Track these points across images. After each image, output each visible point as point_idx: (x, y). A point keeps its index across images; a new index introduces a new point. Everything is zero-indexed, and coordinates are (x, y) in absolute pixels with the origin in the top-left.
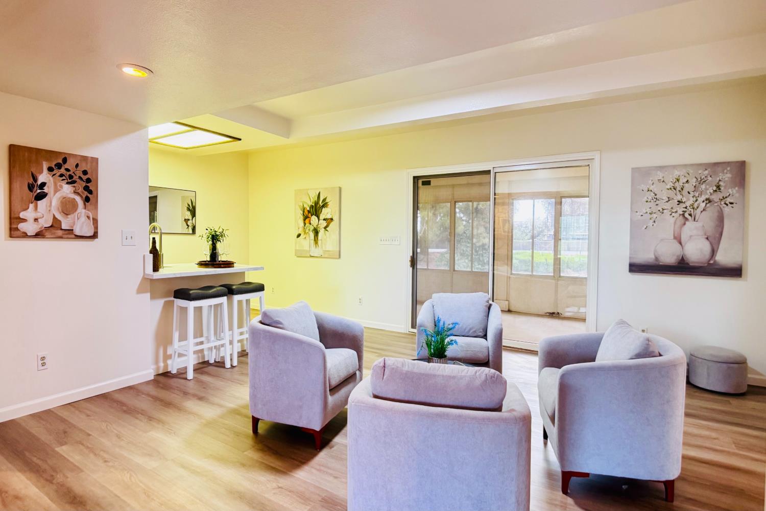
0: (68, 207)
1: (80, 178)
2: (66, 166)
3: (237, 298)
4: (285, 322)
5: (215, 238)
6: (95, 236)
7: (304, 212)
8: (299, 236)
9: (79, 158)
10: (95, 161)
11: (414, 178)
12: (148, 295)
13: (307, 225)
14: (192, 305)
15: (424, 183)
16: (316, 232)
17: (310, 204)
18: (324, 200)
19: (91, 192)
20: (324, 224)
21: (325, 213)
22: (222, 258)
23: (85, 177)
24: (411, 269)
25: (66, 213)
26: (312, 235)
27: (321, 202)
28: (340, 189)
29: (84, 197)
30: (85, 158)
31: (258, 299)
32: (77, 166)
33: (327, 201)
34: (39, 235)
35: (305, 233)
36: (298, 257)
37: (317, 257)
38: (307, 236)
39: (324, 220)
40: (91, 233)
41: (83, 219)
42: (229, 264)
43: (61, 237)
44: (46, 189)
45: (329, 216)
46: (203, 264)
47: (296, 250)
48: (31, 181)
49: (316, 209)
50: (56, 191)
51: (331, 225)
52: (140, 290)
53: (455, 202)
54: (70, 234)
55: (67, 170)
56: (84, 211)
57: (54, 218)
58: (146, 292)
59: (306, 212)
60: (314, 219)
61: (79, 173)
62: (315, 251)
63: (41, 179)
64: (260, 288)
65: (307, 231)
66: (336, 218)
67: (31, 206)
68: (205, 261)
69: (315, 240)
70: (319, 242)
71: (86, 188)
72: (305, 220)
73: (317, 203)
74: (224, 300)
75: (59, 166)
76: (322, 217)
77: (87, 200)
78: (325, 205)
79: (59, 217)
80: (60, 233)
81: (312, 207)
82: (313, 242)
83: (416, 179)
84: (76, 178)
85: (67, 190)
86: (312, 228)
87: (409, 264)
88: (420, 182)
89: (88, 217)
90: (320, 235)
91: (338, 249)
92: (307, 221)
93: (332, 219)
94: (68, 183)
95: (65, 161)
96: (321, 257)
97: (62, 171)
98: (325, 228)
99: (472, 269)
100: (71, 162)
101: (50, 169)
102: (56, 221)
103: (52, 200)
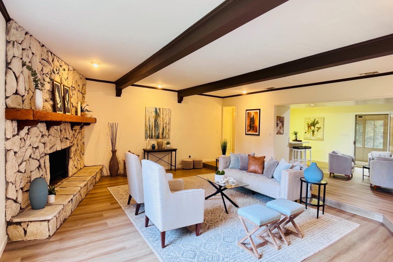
4: (338, 153)
5: (296, 134)
6: (283, 134)
7: (308, 125)
8: (306, 133)
10: (283, 117)
11: (356, 115)
12: (289, 147)
13: (310, 129)
14: (299, 150)
15: (359, 117)
16: (313, 132)
17: (311, 122)
18: (317, 121)
20: (317, 129)
21: (317, 126)
22: (298, 139)
24: (354, 145)
26: (311, 133)
27: (315, 122)
28: (324, 118)
31: (309, 151)
33: (318, 122)
35: (308, 132)
36: (305, 139)
37: (313, 140)
38: (309, 133)
39: (317, 128)
42: (301, 141)
43: (279, 134)
45: (319, 127)
46: (294, 141)
47: (304, 137)
49: (313, 124)
51: (320, 130)
52: (287, 146)
53: (366, 120)
59: (309, 125)
60: (313, 128)
61: (282, 120)
62: (312, 138)
64: (310, 148)
65: (309, 131)
66: (322, 127)
69: (313, 134)
70: (315, 135)
72: (308, 128)
73: (314, 122)
74: (304, 150)
76: (316, 127)
77: (283, 126)
78: (317, 123)
79: (279, 130)
81: (312, 123)
82: (312, 135)
83: (356, 116)
86: (312, 130)
87: (353, 143)
88: (358, 116)
90: (315, 133)
91: (323, 138)
92: (309, 128)
93: (320, 128)
96: (315, 140)
97: (280, 120)
98: (317, 130)
99: (374, 147)
100: (281, 118)
101: (279, 120)
102: (279, 131)
103: (279, 126)
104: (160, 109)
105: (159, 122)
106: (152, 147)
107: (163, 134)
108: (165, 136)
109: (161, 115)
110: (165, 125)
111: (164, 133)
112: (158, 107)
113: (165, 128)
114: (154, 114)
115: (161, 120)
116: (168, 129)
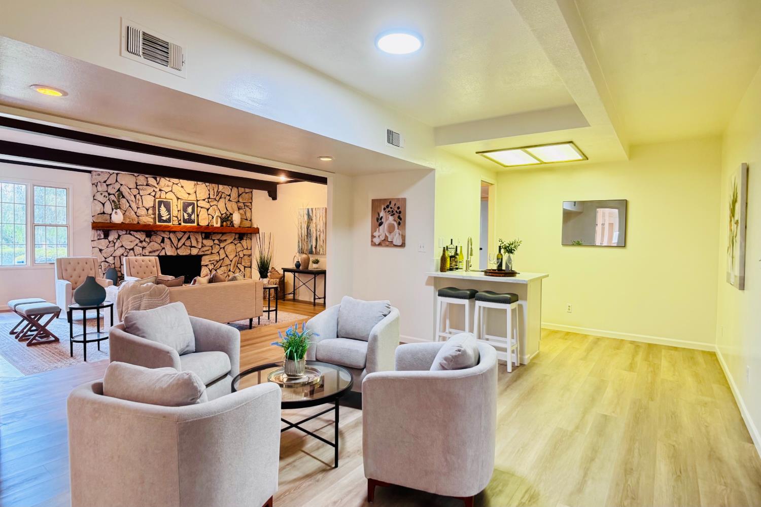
0: (391, 229)
1: (396, 211)
2: (391, 206)
3: (478, 303)
6: (403, 245)
9: (396, 200)
10: (404, 200)
12: (432, 287)
19: (401, 219)
23: (398, 211)
25: (390, 233)
29: (398, 222)
30: (398, 200)
32: (395, 205)
34: (380, 245)
40: (400, 244)
41: (397, 235)
43: (387, 246)
44: (383, 220)
46: (487, 272)
48: (378, 216)
50: (386, 221)
52: (428, 284)
54: (391, 244)
55: (391, 208)
56: (397, 230)
57: (386, 235)
58: (431, 285)
61: (396, 209)
62: (732, 276)
63: (381, 215)
67: (378, 229)
68: (490, 270)
71: (399, 218)
74: (466, 302)
75: (388, 207)
77: (399, 224)
79: (387, 234)
80: (387, 243)
84: (395, 212)
85: (391, 218)
89: (399, 234)
91: (739, 274)
94: (391, 215)
95: (390, 203)
96: (734, 286)
97: (389, 209)
100: (393, 203)
101: (384, 209)
102: (386, 237)
103: (385, 226)
104: (312, 210)
105: (311, 230)
106: (296, 265)
107: (316, 248)
108: (318, 250)
109: (314, 218)
110: (318, 233)
111: (318, 247)
112: (310, 208)
113: (318, 239)
114: (306, 217)
115: (314, 225)
116: (322, 240)
